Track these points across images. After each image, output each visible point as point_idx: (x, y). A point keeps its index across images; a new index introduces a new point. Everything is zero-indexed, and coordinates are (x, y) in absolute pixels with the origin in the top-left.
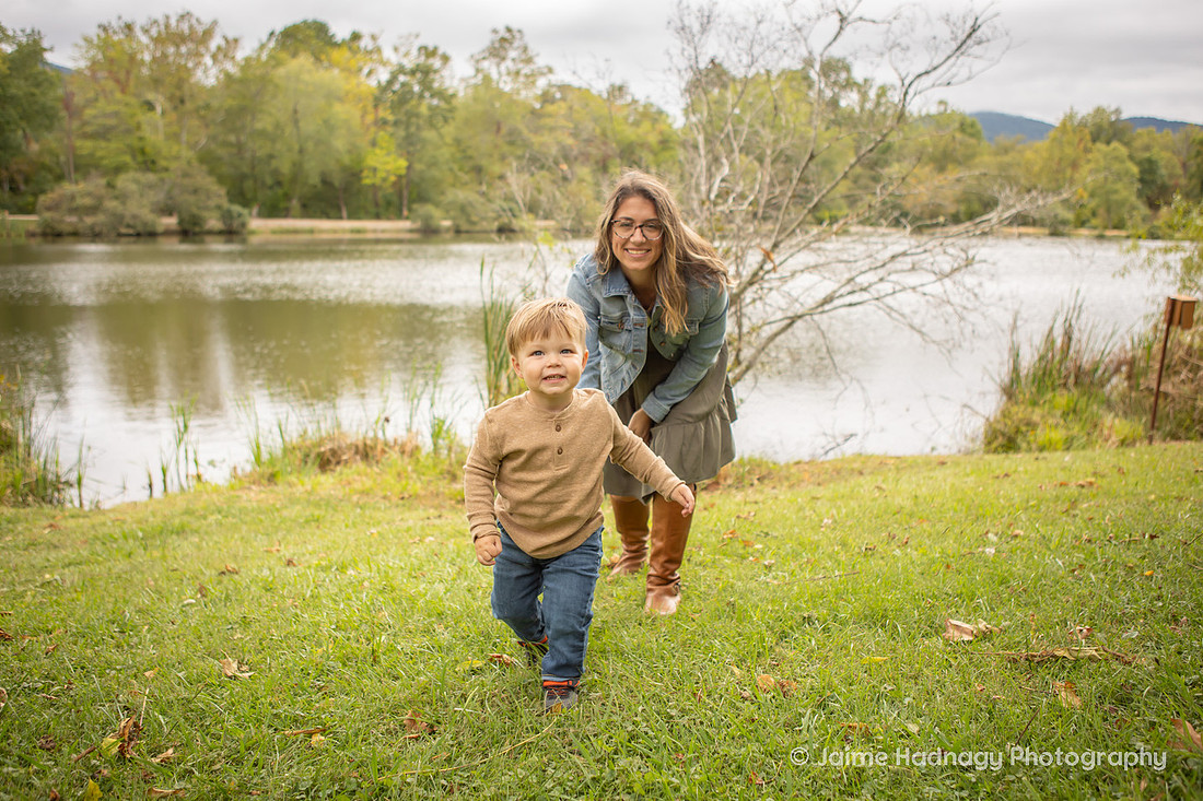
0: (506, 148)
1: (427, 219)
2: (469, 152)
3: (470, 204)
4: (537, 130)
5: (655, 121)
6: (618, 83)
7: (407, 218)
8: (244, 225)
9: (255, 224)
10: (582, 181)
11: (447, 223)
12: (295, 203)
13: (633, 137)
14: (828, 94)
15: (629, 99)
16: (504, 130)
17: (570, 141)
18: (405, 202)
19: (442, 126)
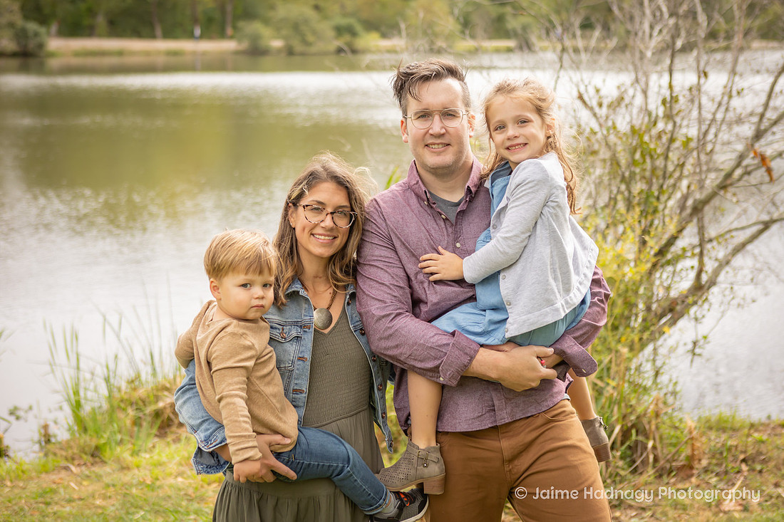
1: (255, 39)
7: (231, 38)
8: (41, 46)
9: (55, 44)
11: (277, 44)
12: (101, 21)
18: (229, 18)
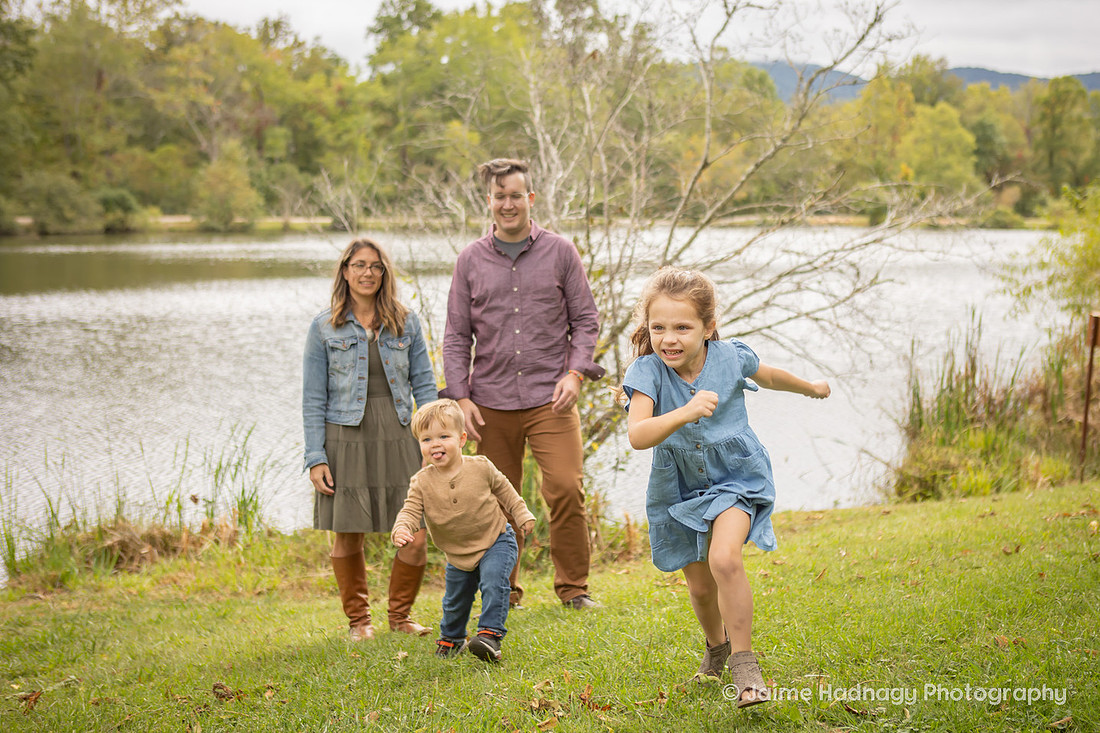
0: (112, 110)
2: (55, 116)
3: (63, 192)
4: (160, 84)
5: (329, 73)
6: (273, 17)
10: (229, 158)
11: (24, 221)
13: (301, 97)
14: (569, 35)
15: (291, 40)
16: (108, 84)
17: (208, 100)
19: (14, 77)
